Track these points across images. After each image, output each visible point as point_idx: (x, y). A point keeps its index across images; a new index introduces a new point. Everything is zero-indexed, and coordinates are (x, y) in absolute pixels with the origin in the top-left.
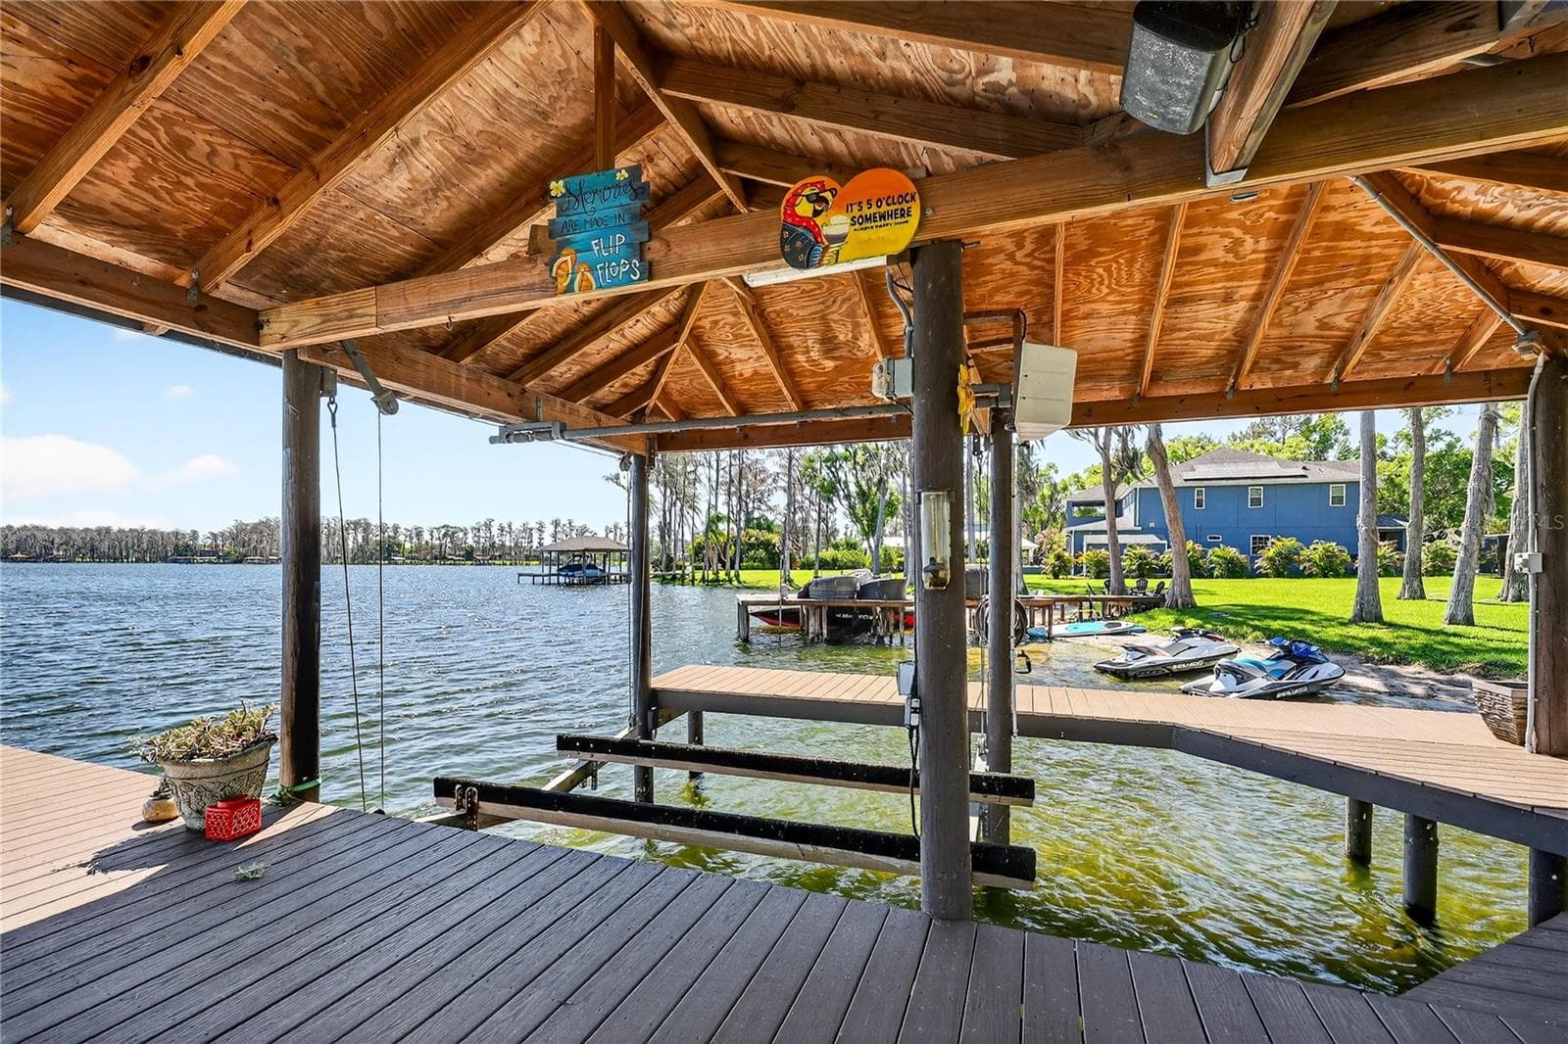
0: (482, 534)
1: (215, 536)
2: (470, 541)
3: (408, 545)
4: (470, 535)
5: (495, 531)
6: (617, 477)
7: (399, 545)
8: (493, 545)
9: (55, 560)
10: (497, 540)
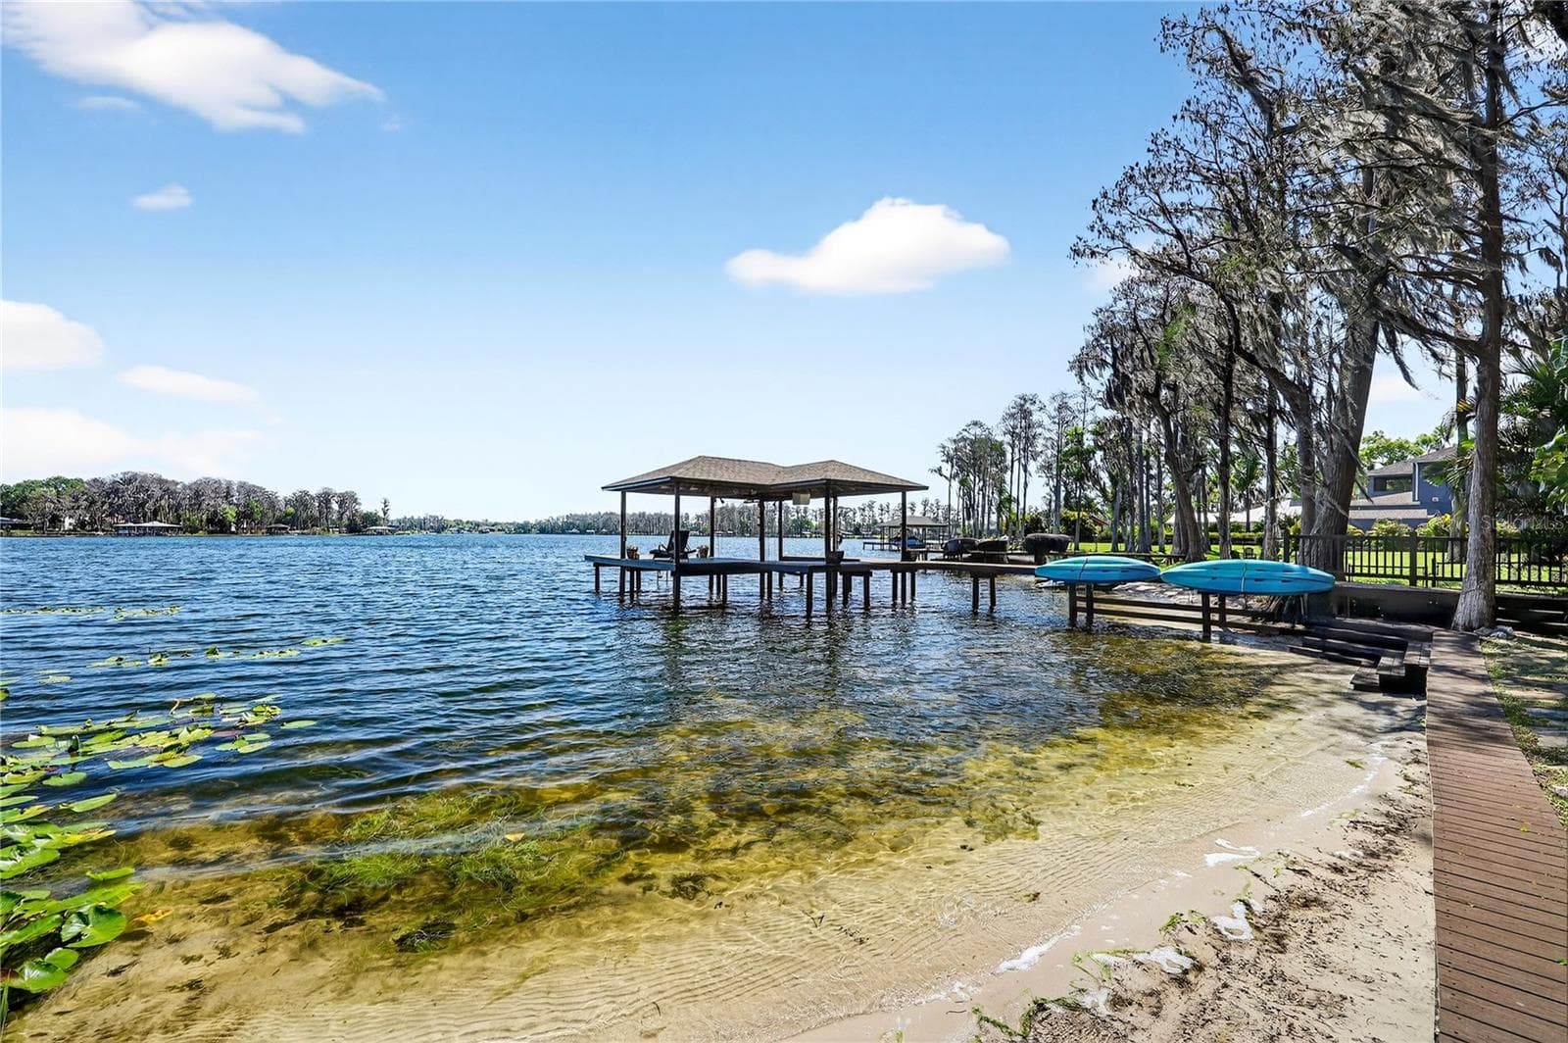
0: (866, 513)
1: (698, 517)
2: (858, 519)
3: (814, 523)
4: (858, 514)
5: (877, 511)
6: (940, 469)
7: (808, 523)
8: (875, 522)
9: (602, 534)
10: (878, 518)
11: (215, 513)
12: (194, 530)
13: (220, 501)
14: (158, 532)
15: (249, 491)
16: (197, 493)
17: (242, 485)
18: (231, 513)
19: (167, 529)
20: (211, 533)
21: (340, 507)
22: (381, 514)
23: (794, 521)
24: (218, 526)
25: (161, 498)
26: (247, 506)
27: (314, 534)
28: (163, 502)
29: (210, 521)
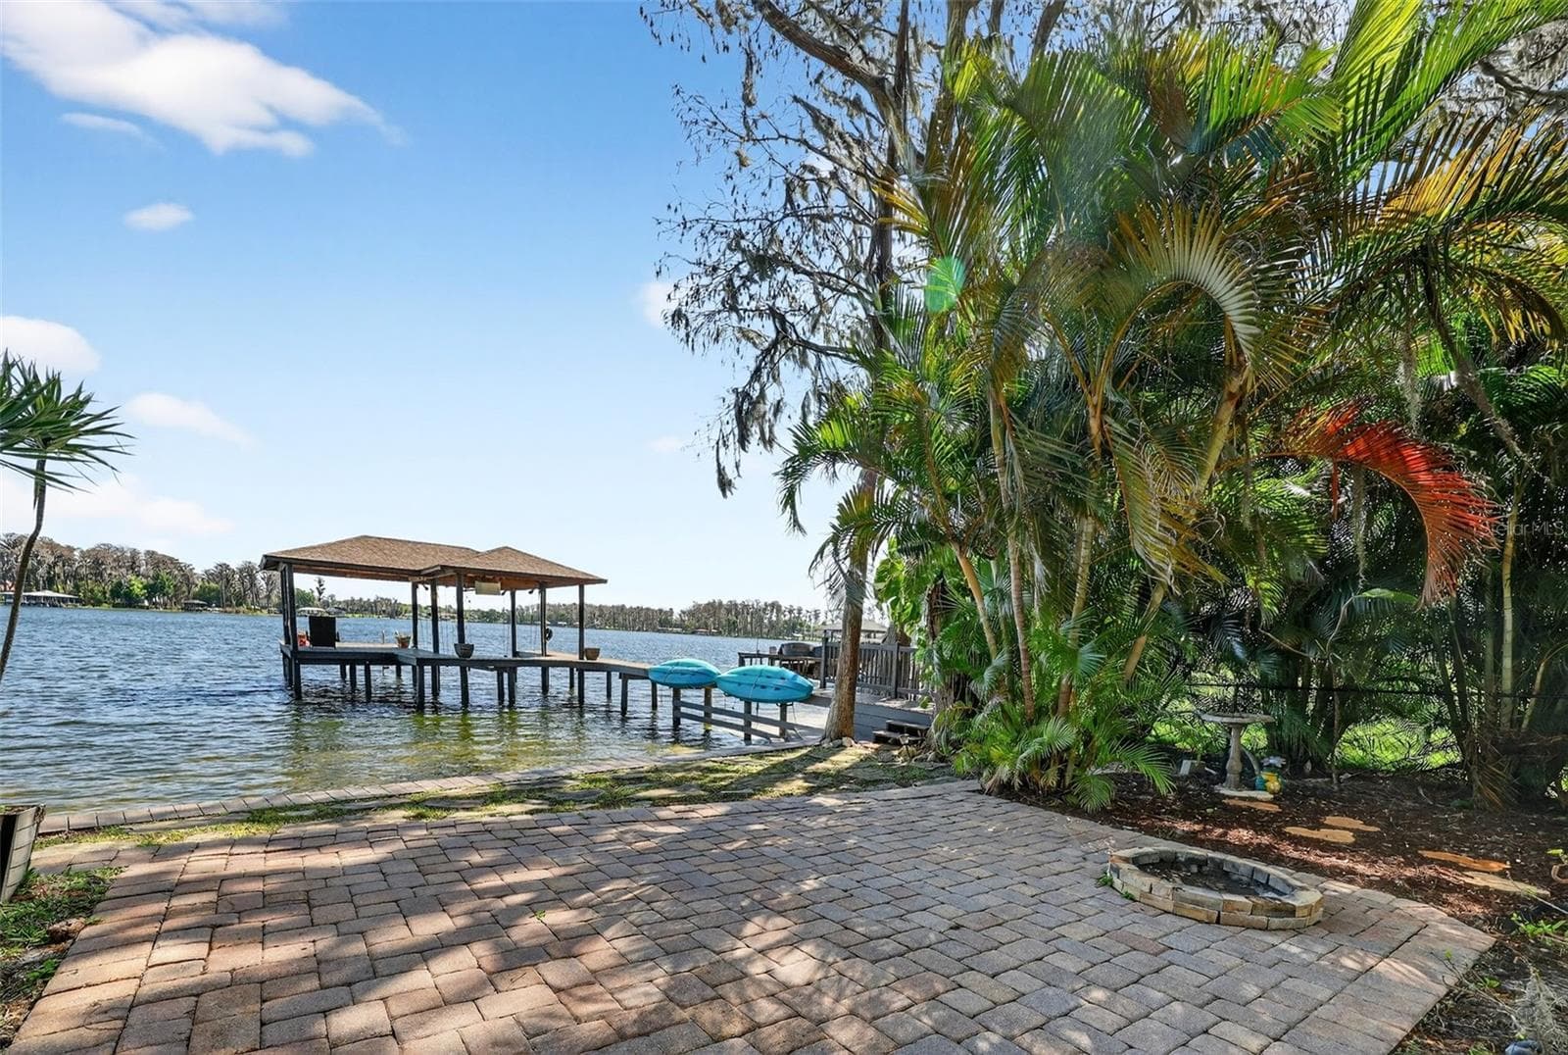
11: (120, 584)
12: (98, 603)
13: (124, 570)
14: (54, 603)
15: (157, 561)
16: (97, 560)
17: (151, 554)
18: (137, 586)
19: (64, 600)
20: (115, 606)
21: (267, 584)
22: (316, 594)
23: (785, 622)
24: (124, 599)
25: (55, 564)
26: (156, 577)
27: (237, 612)
28: (57, 570)
29: (115, 593)
